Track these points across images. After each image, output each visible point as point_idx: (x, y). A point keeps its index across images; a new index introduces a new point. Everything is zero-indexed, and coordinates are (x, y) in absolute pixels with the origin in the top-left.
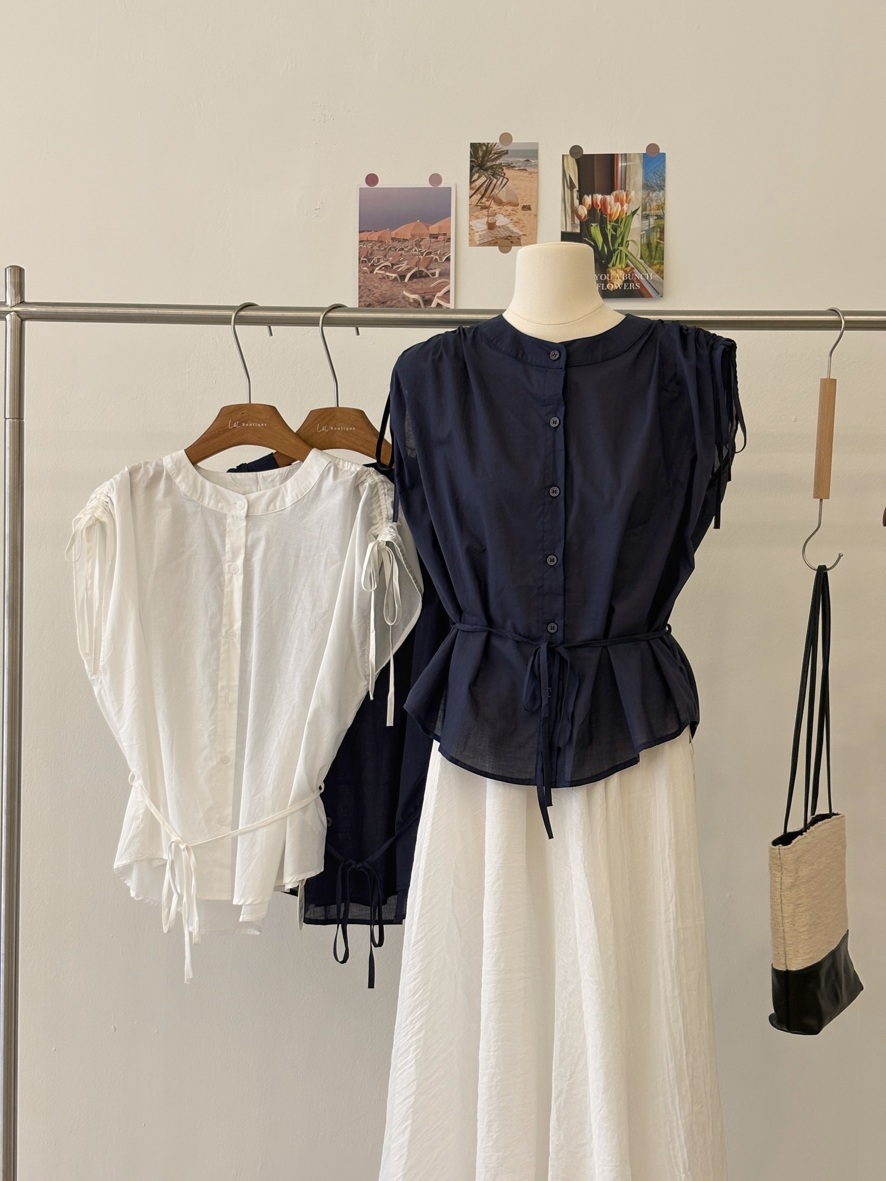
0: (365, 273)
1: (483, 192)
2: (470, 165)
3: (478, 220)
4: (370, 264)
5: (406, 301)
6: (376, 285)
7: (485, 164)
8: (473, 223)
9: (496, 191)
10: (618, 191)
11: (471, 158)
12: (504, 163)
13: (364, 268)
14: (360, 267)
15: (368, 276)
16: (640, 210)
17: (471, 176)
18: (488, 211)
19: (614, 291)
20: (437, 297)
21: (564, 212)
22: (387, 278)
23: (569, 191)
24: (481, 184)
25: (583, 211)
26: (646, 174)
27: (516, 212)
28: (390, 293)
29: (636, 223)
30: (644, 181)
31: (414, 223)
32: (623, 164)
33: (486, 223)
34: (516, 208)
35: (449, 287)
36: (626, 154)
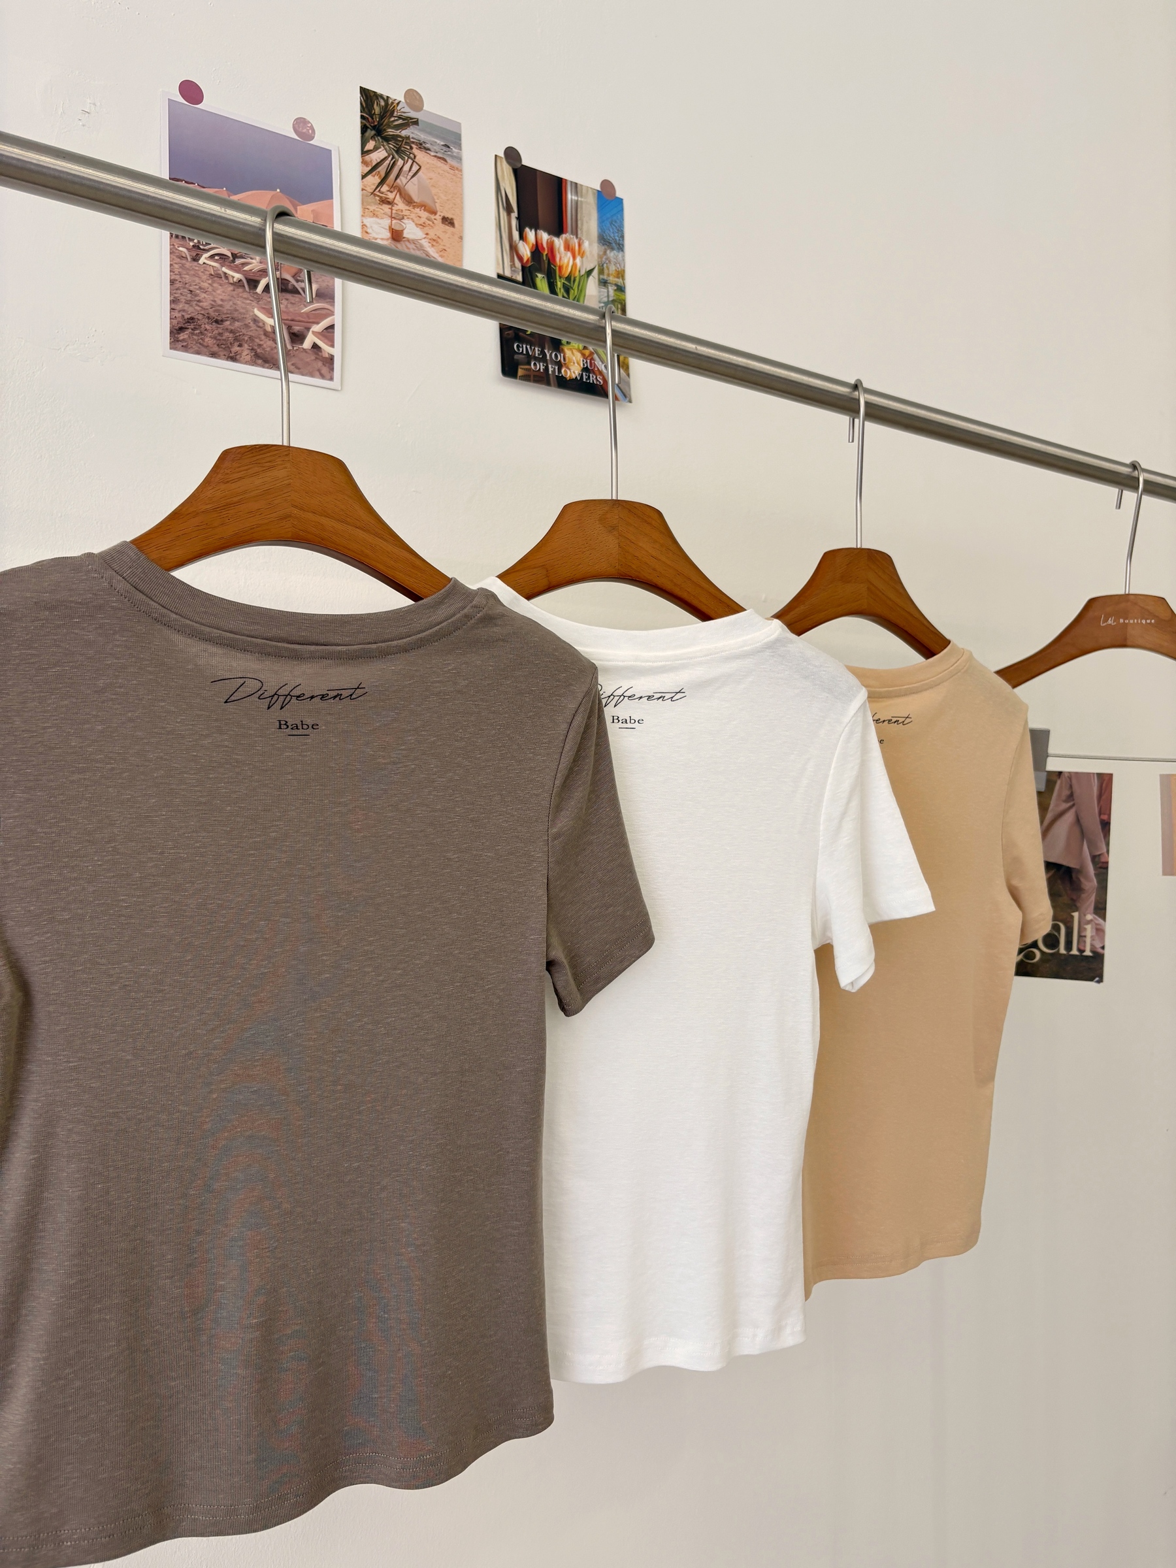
0: (182, 257)
1: (383, 174)
2: (361, 122)
3: (374, 219)
4: (191, 244)
5: (259, 327)
6: (205, 285)
7: (385, 130)
8: (369, 221)
9: (402, 180)
10: (567, 234)
11: (361, 112)
12: (413, 138)
13: (181, 249)
14: (172, 245)
15: (188, 265)
16: (595, 273)
17: (364, 143)
18: (392, 209)
19: (572, 380)
20: (313, 332)
21: (499, 244)
22: (223, 278)
23: (505, 214)
24: (379, 161)
25: (525, 251)
26: (601, 221)
27: (433, 223)
28: (231, 306)
29: (592, 288)
30: (600, 231)
31: (272, 193)
32: (573, 197)
33: (388, 228)
34: (433, 217)
35: (333, 320)
36: (576, 184)
